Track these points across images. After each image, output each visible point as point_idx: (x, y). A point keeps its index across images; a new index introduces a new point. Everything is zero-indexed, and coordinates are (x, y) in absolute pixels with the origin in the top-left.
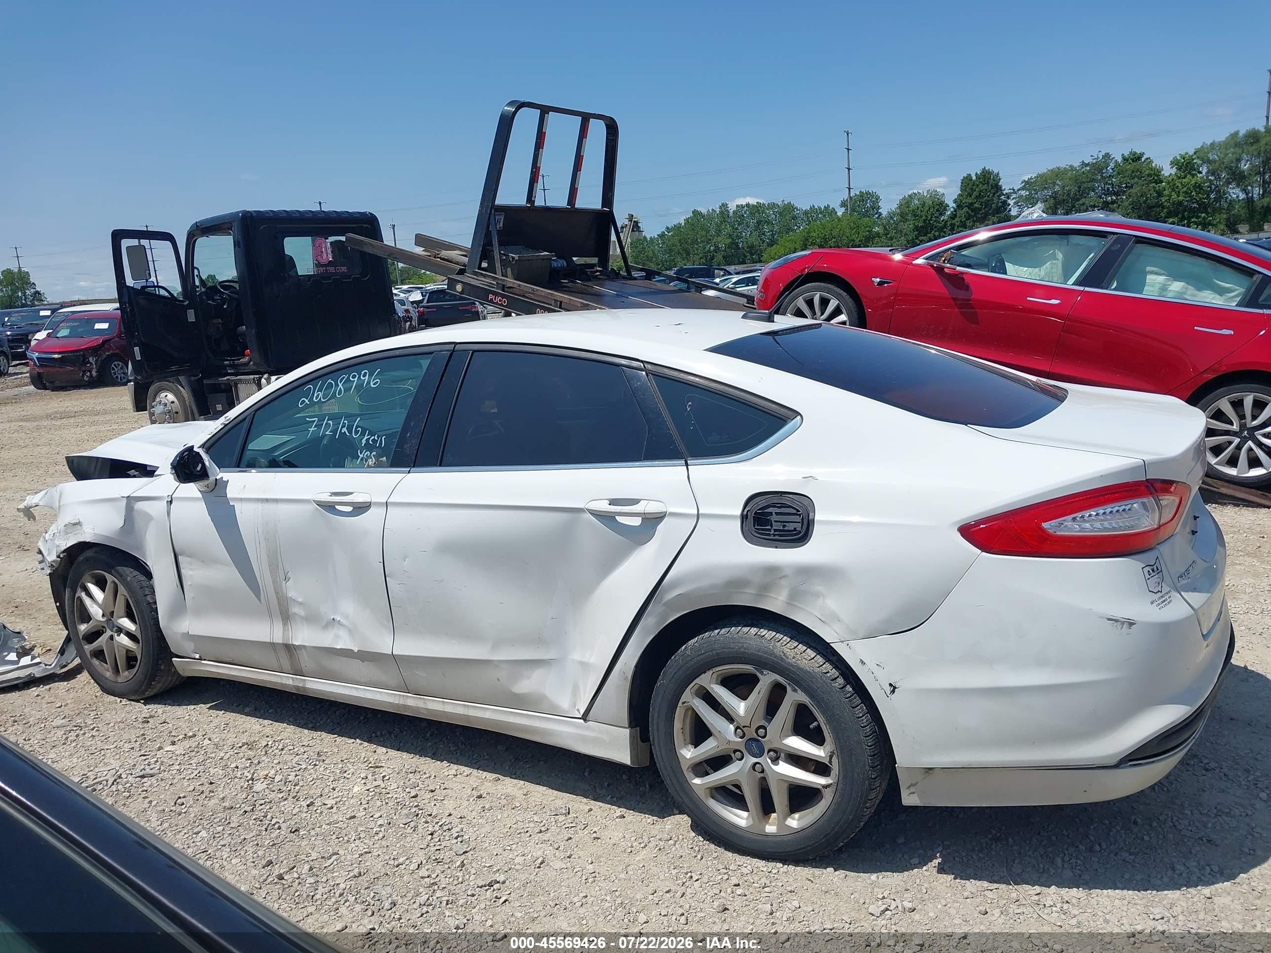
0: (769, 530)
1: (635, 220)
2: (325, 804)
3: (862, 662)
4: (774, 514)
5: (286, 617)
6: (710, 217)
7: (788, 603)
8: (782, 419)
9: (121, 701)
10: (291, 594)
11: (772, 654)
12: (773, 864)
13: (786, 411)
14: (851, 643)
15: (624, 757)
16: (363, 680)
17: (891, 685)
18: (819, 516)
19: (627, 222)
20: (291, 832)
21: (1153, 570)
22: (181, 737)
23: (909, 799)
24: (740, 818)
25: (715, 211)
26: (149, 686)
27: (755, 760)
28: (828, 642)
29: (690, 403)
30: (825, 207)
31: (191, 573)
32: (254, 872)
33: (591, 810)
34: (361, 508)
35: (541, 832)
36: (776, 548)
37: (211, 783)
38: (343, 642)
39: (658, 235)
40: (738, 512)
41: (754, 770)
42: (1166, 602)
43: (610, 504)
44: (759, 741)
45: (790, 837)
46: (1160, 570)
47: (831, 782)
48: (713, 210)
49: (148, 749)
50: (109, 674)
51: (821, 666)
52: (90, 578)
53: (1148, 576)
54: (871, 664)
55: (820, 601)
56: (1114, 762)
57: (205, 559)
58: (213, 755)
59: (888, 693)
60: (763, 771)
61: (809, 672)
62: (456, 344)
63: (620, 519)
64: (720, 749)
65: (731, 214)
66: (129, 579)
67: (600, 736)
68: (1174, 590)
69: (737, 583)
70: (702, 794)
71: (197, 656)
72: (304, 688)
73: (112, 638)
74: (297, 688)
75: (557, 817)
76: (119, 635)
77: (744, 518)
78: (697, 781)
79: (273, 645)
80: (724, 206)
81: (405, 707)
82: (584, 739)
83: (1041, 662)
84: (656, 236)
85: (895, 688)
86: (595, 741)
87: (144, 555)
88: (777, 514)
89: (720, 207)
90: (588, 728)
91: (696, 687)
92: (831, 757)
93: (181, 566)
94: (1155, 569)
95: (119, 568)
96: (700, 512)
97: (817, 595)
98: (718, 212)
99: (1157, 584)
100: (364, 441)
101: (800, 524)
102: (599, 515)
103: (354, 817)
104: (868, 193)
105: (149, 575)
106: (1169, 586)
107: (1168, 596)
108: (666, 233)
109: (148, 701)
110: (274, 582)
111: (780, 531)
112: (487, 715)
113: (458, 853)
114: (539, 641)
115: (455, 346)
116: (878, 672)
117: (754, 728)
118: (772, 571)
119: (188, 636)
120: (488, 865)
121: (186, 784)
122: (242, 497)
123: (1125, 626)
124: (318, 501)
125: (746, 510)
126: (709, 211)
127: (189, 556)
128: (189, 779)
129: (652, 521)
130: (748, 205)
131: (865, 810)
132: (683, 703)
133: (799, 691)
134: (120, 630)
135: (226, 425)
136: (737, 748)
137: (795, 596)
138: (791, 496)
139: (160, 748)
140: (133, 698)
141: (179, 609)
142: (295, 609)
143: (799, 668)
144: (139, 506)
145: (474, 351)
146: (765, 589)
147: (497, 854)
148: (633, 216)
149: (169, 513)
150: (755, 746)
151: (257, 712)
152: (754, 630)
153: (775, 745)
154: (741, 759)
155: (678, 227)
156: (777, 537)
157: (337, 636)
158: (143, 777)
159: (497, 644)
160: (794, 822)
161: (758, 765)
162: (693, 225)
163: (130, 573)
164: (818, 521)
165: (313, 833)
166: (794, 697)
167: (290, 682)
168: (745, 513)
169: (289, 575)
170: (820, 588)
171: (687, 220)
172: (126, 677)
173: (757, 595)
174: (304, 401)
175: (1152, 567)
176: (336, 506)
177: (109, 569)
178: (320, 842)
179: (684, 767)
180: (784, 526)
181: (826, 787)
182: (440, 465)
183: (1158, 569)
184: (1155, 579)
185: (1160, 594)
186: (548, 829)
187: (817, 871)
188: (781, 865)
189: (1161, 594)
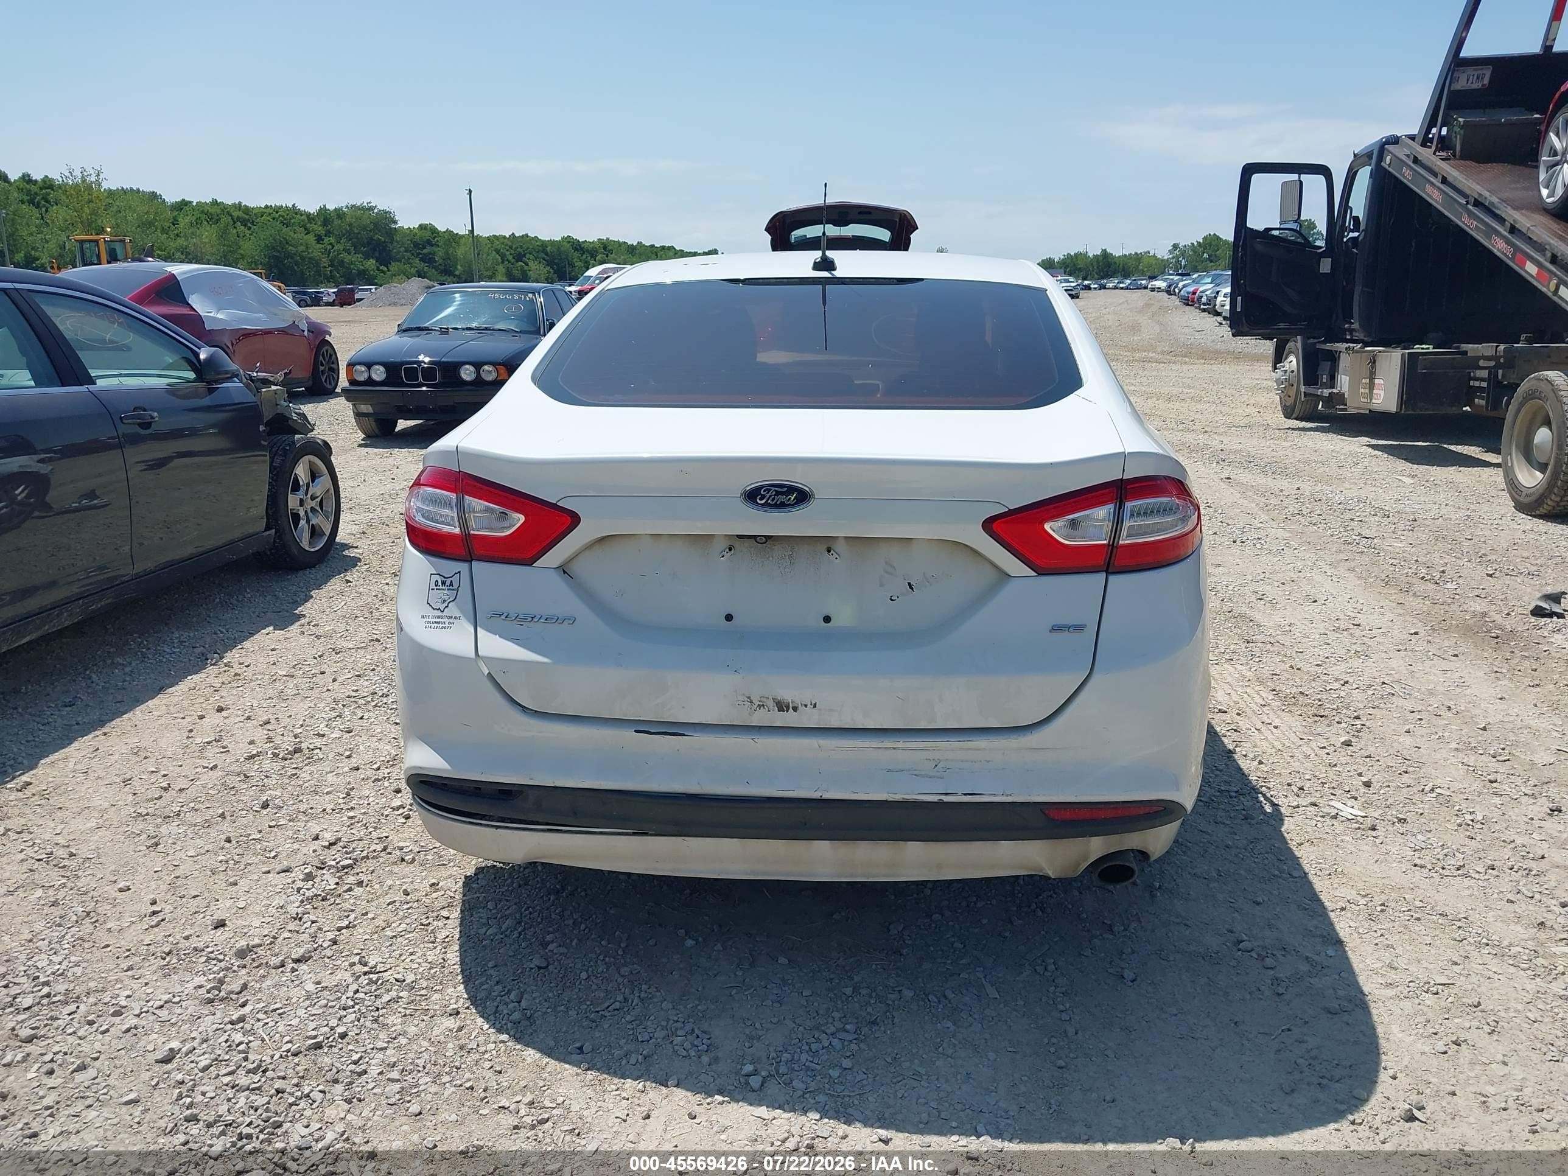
21: (444, 583)
42: (441, 626)
46: (455, 587)
53: (433, 585)
68: (468, 619)
94: (448, 583)
99: (440, 601)
106: (461, 610)
107: (451, 621)
175: (444, 579)
183: (452, 584)
184: (444, 593)
185: (439, 613)
189: (440, 614)
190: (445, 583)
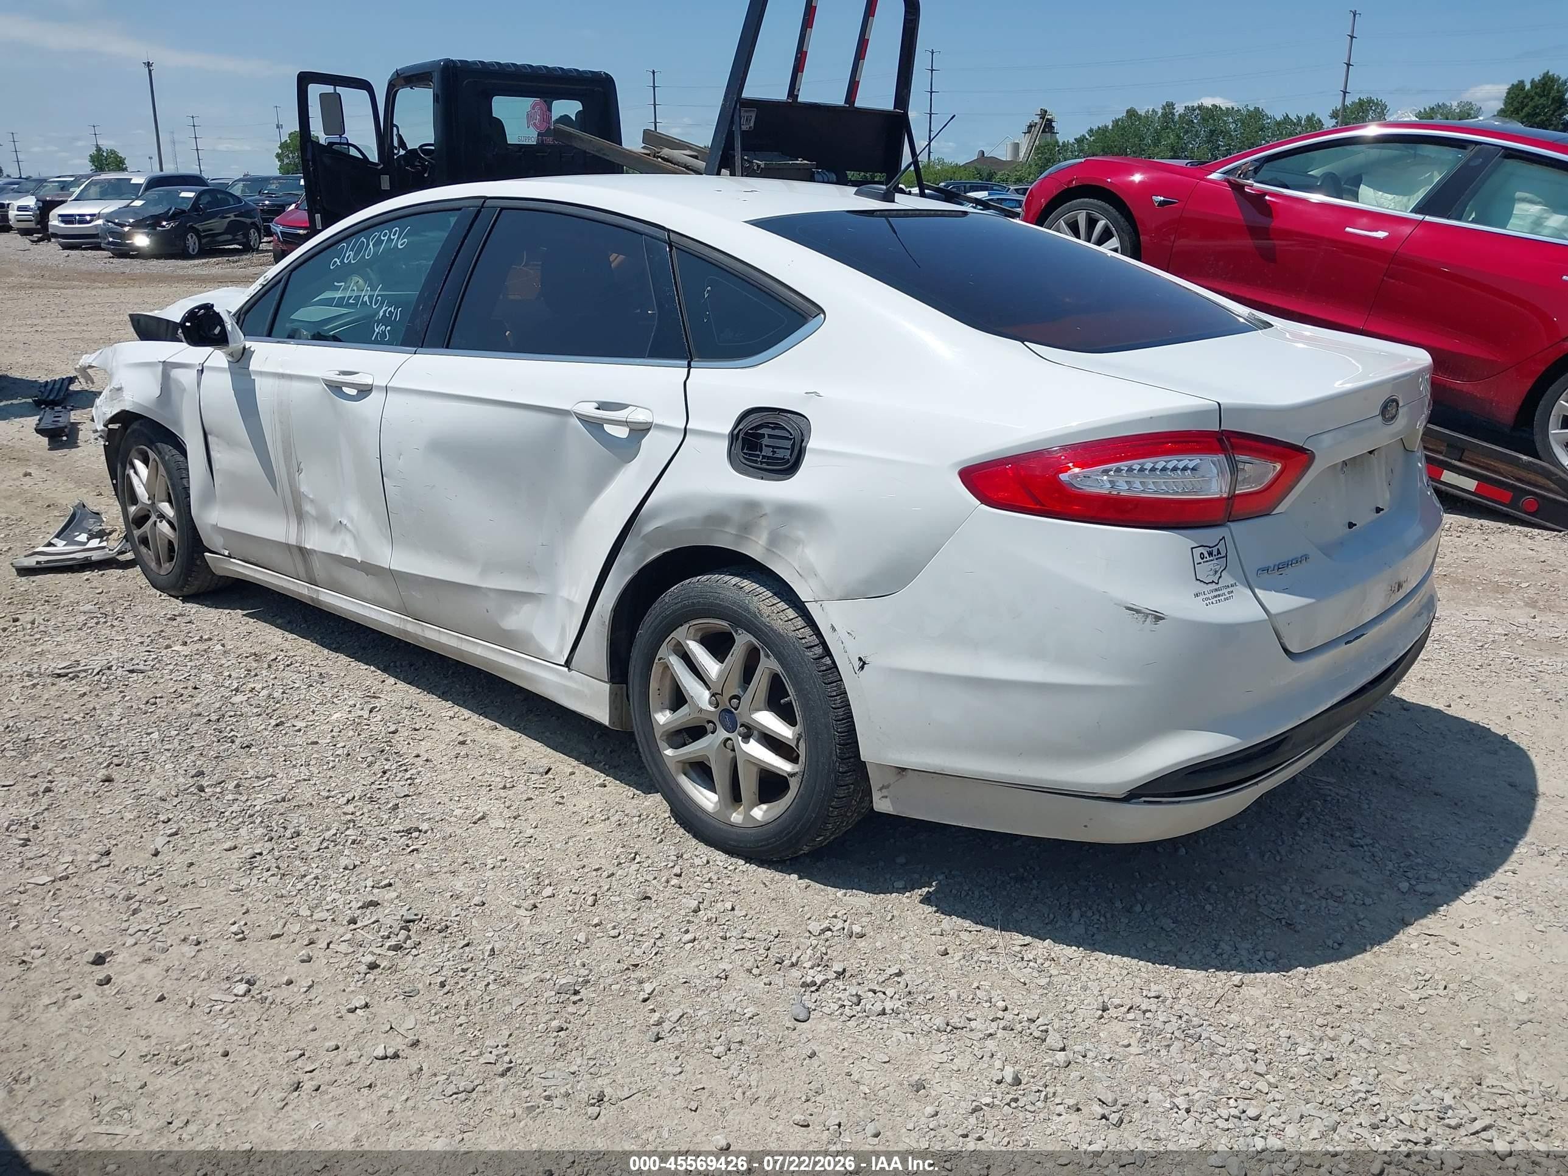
0: (758, 456)
1: (1049, 117)
2: (294, 726)
3: (834, 629)
4: (766, 436)
5: (301, 517)
6: (1147, 120)
7: (768, 550)
8: (803, 316)
9: (160, 596)
10: (304, 488)
11: (747, 610)
12: (734, 860)
13: (809, 305)
14: (825, 604)
15: (601, 714)
16: (368, 597)
17: (860, 659)
18: (813, 444)
19: (1037, 119)
20: (241, 748)
21: (1210, 554)
22: (196, 639)
23: (882, 804)
24: (707, 799)
25: (1157, 113)
26: (186, 582)
27: (728, 735)
28: (803, 600)
29: (709, 288)
30: (1308, 117)
31: (219, 455)
32: (181, 780)
33: (572, 773)
34: (364, 391)
35: (505, 787)
36: (762, 479)
37: (195, 688)
38: (349, 551)
39: (1075, 139)
40: (727, 429)
41: (725, 746)
42: (1222, 598)
43: (598, 409)
44: (733, 713)
45: (753, 831)
46: (1223, 554)
47: (797, 770)
48: (1153, 111)
49: (156, 646)
50: (153, 565)
51: (798, 630)
52: (136, 454)
53: (1198, 559)
54: (841, 630)
55: (800, 549)
56: (1121, 793)
57: (232, 443)
58: (215, 661)
59: (857, 668)
60: (733, 750)
61: (782, 635)
62: (486, 198)
63: (608, 428)
64: (691, 717)
65: (1177, 117)
66: (167, 458)
67: (581, 688)
68: (1242, 584)
69: (716, 519)
70: (672, 767)
71: (226, 553)
72: (319, 601)
73: (155, 523)
74: (312, 599)
75: (531, 776)
76: (161, 521)
77: (733, 437)
78: (669, 752)
79: (288, 546)
80: (1170, 106)
81: (406, 632)
82: (567, 690)
83: (1036, 653)
84: (1072, 141)
85: (864, 663)
86: (577, 694)
87: (182, 433)
88: (770, 436)
89: (1164, 108)
90: (571, 678)
91: (673, 642)
92: (798, 740)
93: (211, 446)
94: (1215, 552)
95: (159, 444)
96: (688, 427)
97: (797, 542)
98: (1160, 114)
99: (1212, 573)
100: (381, 313)
101: (789, 451)
102: (585, 420)
103: (317, 743)
104: (1370, 101)
105: (184, 453)
106: (1234, 577)
107: (1229, 590)
108: (1088, 137)
109: (186, 599)
110: (289, 474)
111: (769, 458)
112: (479, 651)
113: (398, 795)
114: (529, 570)
115: (484, 202)
116: (849, 643)
117: (726, 697)
118: (751, 506)
119: (215, 527)
120: (421, 812)
121: (170, 685)
122: (263, 370)
123: (1149, 620)
124: (326, 380)
125: (737, 430)
126: (1148, 111)
127: (217, 437)
128: (176, 681)
129: (640, 431)
130: (1200, 108)
131: (831, 809)
132: (659, 659)
133: (772, 658)
134: (162, 516)
135: (264, 286)
136: (710, 719)
137: (775, 540)
138: (789, 415)
139: (168, 647)
140: (173, 593)
141: (209, 497)
142: (308, 508)
143: (772, 630)
144: (176, 373)
145: (502, 209)
146: (746, 529)
147: (440, 803)
148: (1046, 112)
149: (199, 385)
150: (728, 717)
151: (289, 626)
152: (736, 580)
153: (745, 720)
154: (713, 733)
155: (1103, 131)
156: (764, 466)
157: (344, 543)
158: (132, 671)
159: (487, 568)
160: (759, 812)
161: (729, 742)
162: (1124, 128)
163: (168, 449)
164: (810, 449)
165: (264, 751)
166: (768, 665)
167: (306, 592)
168: (736, 432)
169: (302, 466)
170: (800, 534)
171: (1116, 122)
172: (167, 569)
173: (736, 535)
174: (336, 262)
175: (1209, 549)
176: (344, 388)
177: (151, 444)
178: (265, 762)
179: (658, 736)
180: (774, 452)
181: (792, 775)
182: (447, 347)
183: (1219, 553)
184: (1213, 565)
185: (1214, 586)
186: (514, 786)
187: (778, 876)
188: (743, 862)
189: (1217, 587)
190: (1212, 553)
